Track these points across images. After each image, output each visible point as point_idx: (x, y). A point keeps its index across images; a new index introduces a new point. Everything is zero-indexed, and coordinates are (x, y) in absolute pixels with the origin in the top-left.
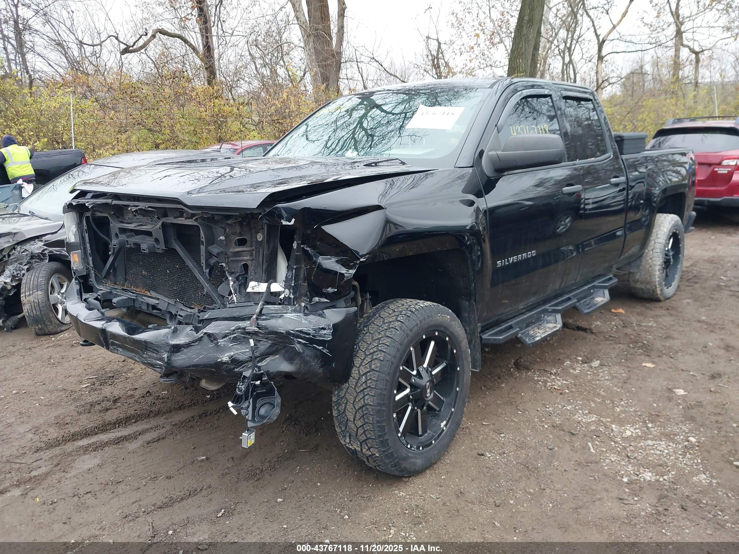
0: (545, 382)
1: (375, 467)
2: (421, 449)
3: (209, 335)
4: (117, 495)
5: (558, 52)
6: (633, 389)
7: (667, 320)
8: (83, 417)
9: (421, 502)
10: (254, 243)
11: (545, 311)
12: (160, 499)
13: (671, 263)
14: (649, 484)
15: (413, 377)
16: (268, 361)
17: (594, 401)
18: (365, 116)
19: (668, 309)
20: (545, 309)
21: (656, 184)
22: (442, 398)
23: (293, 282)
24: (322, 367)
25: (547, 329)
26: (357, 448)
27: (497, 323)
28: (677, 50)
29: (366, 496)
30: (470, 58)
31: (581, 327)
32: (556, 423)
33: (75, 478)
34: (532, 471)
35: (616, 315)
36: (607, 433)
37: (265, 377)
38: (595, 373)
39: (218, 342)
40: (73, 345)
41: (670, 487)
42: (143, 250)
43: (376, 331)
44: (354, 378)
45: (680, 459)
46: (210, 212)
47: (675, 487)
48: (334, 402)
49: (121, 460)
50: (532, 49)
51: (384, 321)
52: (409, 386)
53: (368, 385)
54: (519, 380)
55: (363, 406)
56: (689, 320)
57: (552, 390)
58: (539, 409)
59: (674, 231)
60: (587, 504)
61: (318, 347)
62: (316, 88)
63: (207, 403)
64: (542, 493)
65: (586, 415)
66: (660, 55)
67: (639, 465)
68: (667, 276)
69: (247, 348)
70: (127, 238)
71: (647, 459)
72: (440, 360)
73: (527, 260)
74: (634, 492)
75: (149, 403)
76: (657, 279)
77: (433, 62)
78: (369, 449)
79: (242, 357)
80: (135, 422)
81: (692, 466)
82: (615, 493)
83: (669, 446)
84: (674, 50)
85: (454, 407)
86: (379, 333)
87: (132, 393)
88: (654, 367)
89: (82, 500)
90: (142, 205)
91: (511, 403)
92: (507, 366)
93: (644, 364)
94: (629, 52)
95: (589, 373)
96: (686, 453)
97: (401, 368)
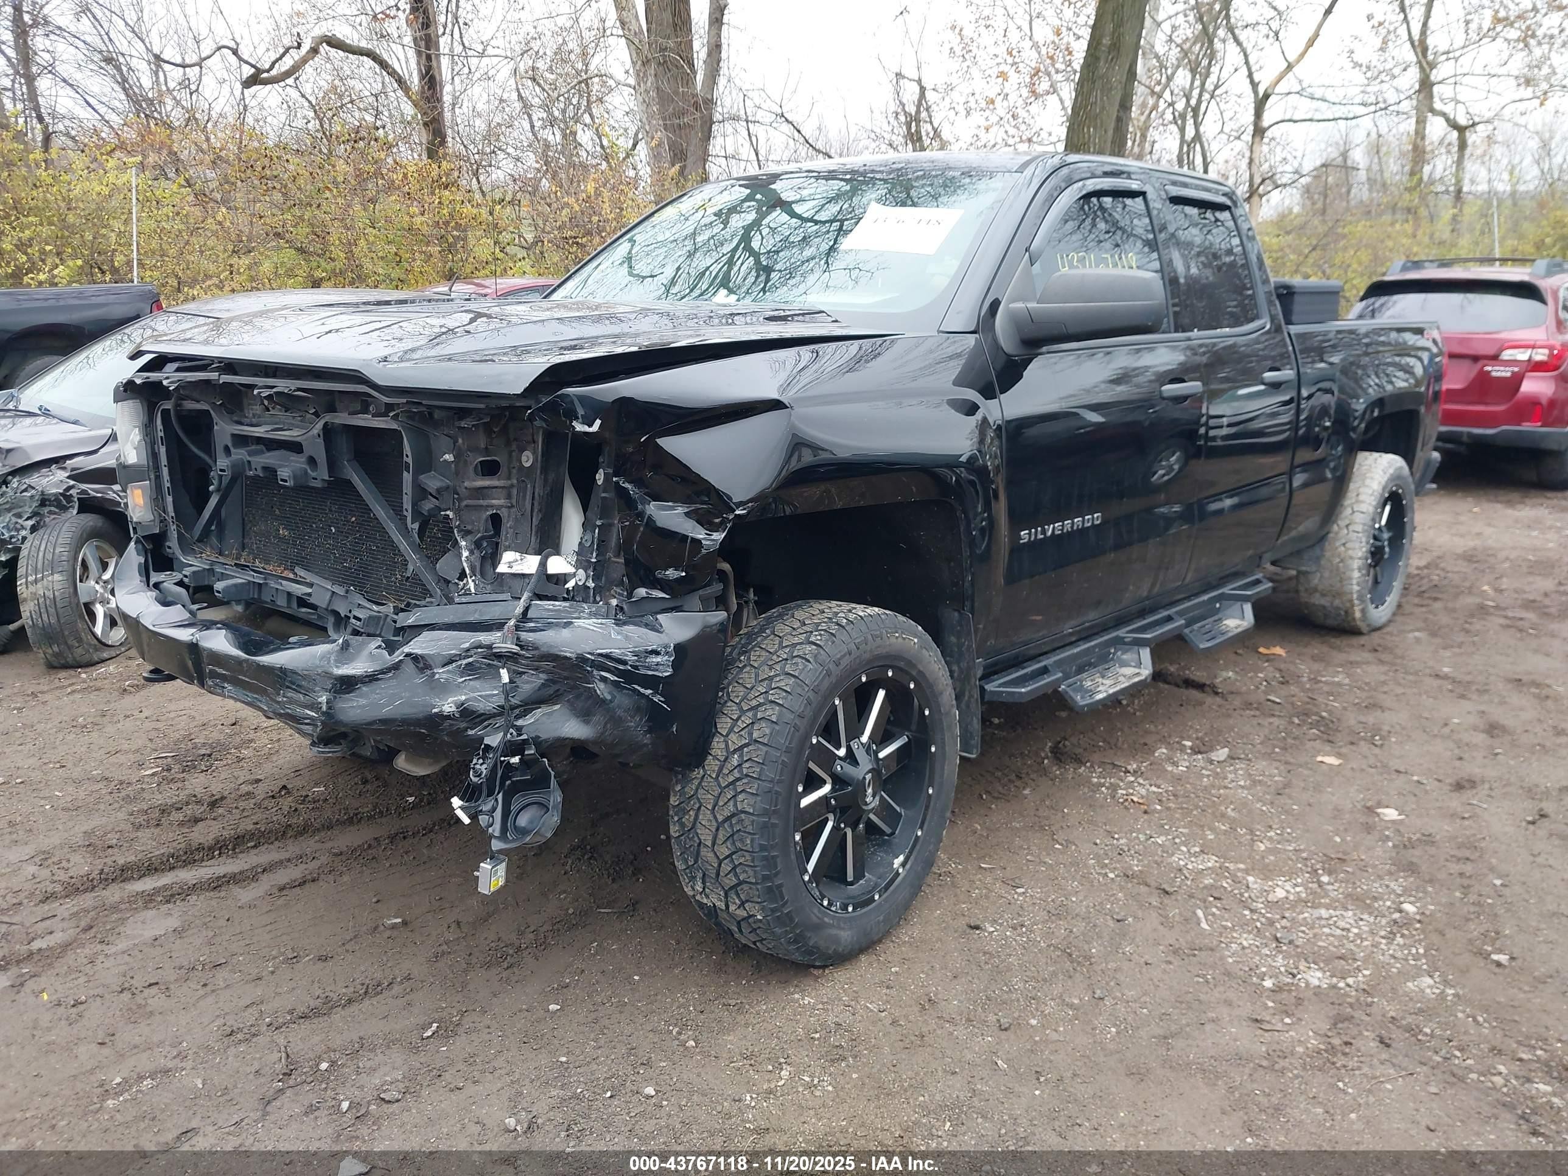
0: (1114, 788)
1: (754, 943)
2: (850, 909)
3: (415, 658)
4: (213, 991)
5: (1171, 117)
6: (1295, 807)
7: (1373, 672)
8: (144, 835)
9: (846, 1018)
10: (514, 471)
11: (1119, 642)
12: (303, 1000)
13: (1386, 556)
14: (1315, 994)
15: (838, 761)
16: (537, 716)
17: (1213, 829)
18: (756, 224)
19: (1376, 651)
20: (1117, 637)
21: (1359, 391)
22: (898, 809)
23: (594, 555)
24: (650, 731)
25: (1121, 679)
26: (718, 904)
27: (1017, 662)
28: (1421, 122)
29: (733, 1002)
30: (986, 124)
31: (1193, 681)
32: (1132, 870)
33: (126, 955)
34: (1079, 963)
35: (1269, 658)
36: (1236, 892)
37: (530, 749)
38: (1218, 774)
39: (434, 674)
40: (125, 690)
41: (1358, 1000)
42: (282, 480)
43: (764, 663)
44: (715, 758)
45: (1383, 946)
46: (424, 402)
47: (1369, 999)
48: (674, 807)
49: (222, 922)
50: (1116, 107)
51: (781, 643)
52: (829, 780)
53: (745, 771)
54: (1061, 782)
55: (733, 815)
56: (1416, 673)
57: (1128, 804)
58: (1098, 841)
59: (1394, 489)
60: (1188, 1029)
61: (642, 690)
62: (658, 173)
63: (408, 813)
64: (1097, 1005)
65: (1195, 855)
66: (1384, 130)
67: (1298, 957)
68: (1376, 582)
69: (495, 688)
70: (249, 455)
71: (1314, 944)
72: (895, 730)
73: (1083, 531)
74: (1285, 1008)
75: (286, 809)
76: (1356, 588)
77: (909, 128)
78: (743, 904)
79: (483, 706)
80: (255, 847)
81: (1406, 960)
82: (1246, 1009)
83: (1362, 920)
84: (1414, 120)
85: (921, 828)
86: (771, 668)
87: (250, 788)
88: (1340, 765)
89: (139, 999)
90: (283, 385)
91: (1042, 828)
92: (1037, 754)
93: (1319, 759)
94: (1319, 121)
95: (1204, 772)
96: (1395, 934)
97: (814, 741)
